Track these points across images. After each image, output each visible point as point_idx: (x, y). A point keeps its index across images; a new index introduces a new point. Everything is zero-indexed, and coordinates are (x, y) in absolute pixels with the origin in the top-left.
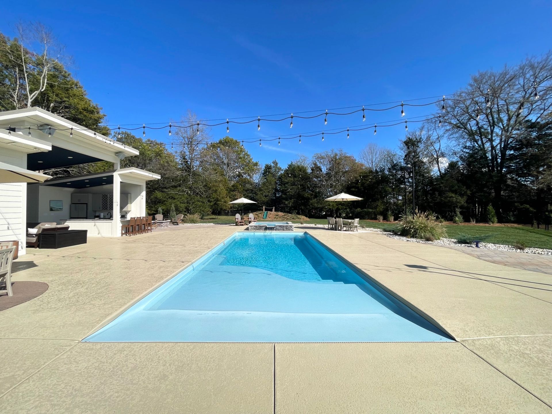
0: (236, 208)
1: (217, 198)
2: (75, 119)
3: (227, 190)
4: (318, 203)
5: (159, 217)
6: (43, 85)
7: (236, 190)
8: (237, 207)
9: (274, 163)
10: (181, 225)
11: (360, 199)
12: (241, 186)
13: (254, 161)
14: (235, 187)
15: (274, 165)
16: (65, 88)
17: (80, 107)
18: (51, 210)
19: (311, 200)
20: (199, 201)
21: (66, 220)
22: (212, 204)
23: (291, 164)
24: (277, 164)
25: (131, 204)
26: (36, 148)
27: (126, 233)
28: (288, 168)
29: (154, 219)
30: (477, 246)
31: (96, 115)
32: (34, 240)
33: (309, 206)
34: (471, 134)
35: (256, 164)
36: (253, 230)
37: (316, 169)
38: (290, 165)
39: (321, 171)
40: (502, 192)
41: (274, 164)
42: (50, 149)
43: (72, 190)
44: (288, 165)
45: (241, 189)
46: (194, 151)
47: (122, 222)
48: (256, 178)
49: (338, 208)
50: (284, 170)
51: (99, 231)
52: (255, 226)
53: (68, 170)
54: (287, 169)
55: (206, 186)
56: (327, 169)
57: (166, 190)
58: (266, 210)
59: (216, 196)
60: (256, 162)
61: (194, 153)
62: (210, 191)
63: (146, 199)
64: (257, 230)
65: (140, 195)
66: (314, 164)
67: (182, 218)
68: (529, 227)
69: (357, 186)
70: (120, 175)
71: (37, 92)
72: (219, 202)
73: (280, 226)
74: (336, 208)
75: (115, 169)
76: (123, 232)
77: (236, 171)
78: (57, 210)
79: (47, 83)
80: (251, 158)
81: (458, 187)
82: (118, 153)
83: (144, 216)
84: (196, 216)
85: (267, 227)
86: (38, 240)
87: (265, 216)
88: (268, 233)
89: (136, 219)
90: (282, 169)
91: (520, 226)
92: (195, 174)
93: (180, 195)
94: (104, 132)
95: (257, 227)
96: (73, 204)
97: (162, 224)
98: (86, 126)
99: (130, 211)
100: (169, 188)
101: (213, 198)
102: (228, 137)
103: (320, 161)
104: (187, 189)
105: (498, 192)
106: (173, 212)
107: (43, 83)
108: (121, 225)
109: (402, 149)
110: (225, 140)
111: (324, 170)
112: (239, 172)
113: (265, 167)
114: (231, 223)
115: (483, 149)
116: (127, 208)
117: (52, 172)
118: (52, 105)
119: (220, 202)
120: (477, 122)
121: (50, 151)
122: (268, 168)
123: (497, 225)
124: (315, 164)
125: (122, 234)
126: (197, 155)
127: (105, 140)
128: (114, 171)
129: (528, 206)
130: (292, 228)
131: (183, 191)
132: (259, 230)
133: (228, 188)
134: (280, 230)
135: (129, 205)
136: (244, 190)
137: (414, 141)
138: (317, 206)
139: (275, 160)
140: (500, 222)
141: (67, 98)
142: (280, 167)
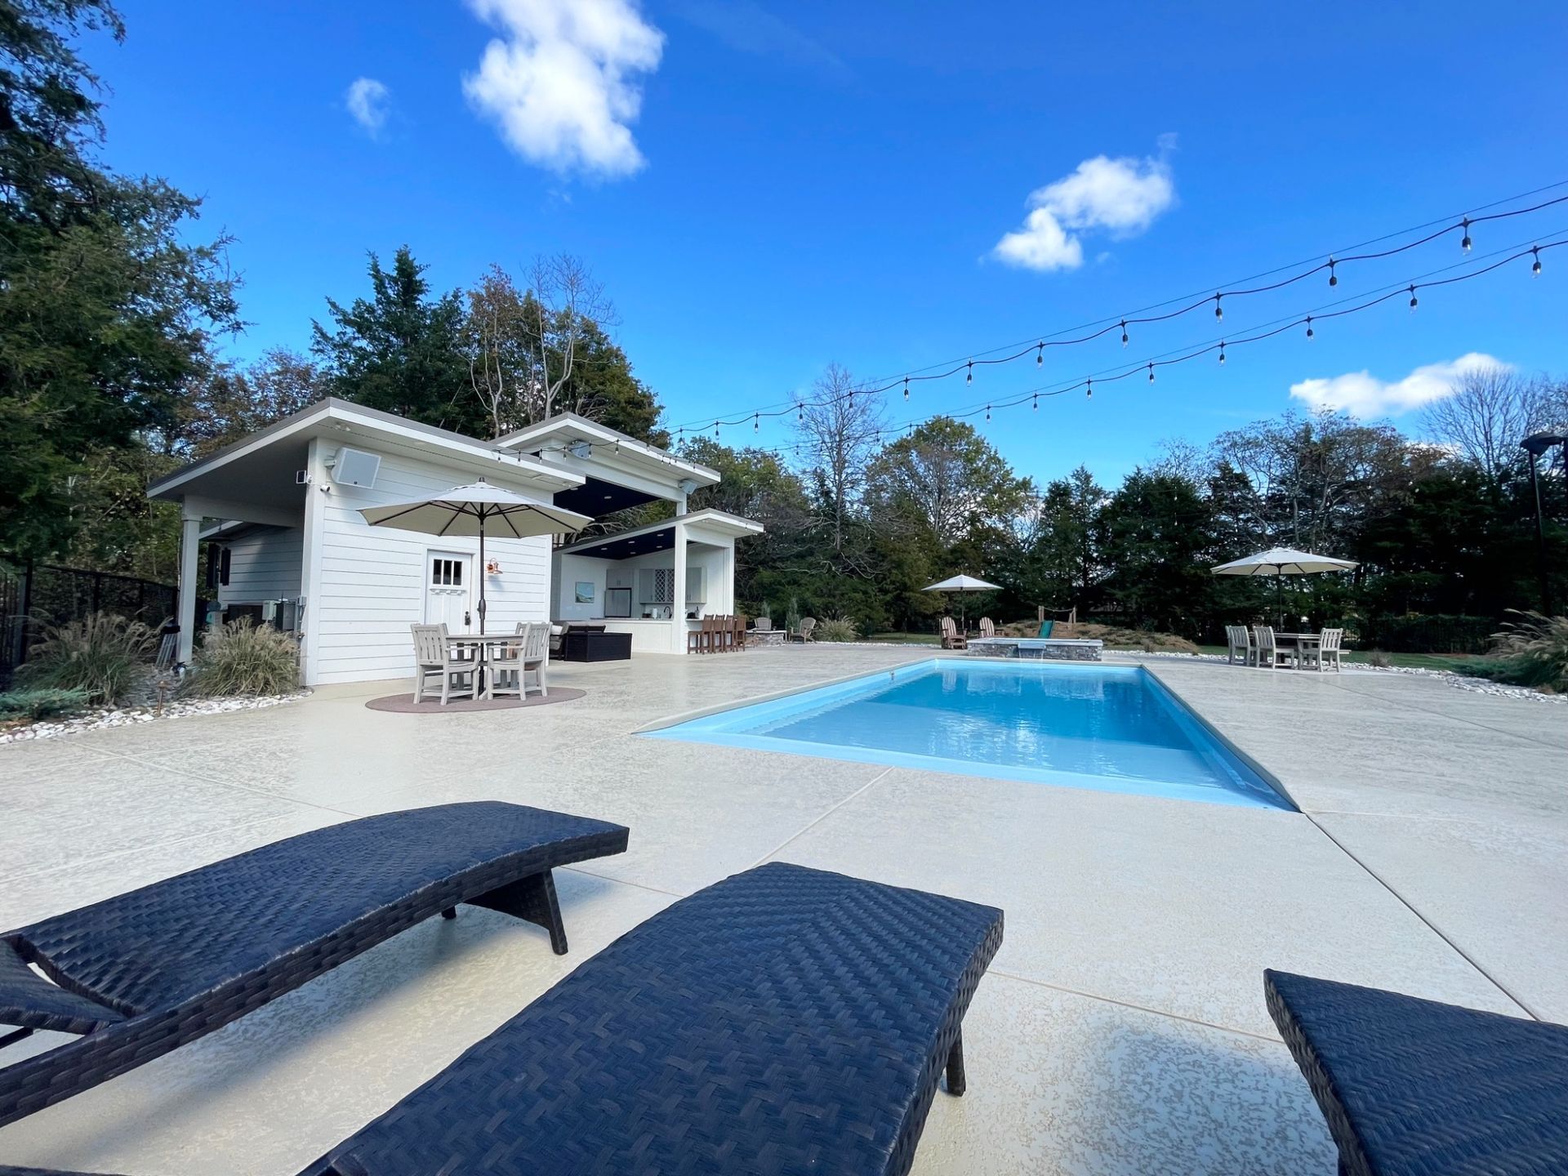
1: (905, 584)
2: (612, 424)
3: (937, 563)
5: (764, 623)
6: (568, 368)
7: (962, 562)
9: (1076, 476)
11: (1352, 564)
12: (976, 550)
13: (1018, 476)
14: (959, 555)
15: (1078, 483)
16: (599, 365)
17: (622, 398)
18: (578, 600)
20: (855, 590)
21: (600, 619)
22: (888, 597)
23: (1137, 474)
24: (1088, 478)
25: (707, 588)
26: (566, 481)
27: (697, 648)
28: (1126, 487)
29: (751, 625)
31: (647, 409)
32: (557, 646)
35: (1025, 485)
36: (980, 655)
37: (1230, 482)
38: (1134, 479)
39: (1250, 488)
41: (1077, 479)
42: (583, 481)
43: (608, 562)
44: (1127, 479)
46: (846, 465)
47: (689, 624)
48: (1025, 525)
50: (1112, 495)
52: (984, 644)
53: (602, 525)
54: (1124, 490)
55: (873, 550)
56: (1272, 481)
57: (779, 564)
58: (1048, 616)
59: (900, 576)
60: (1025, 478)
61: (846, 470)
62: (886, 565)
66: (1219, 468)
67: (812, 628)
70: (687, 525)
71: (559, 383)
72: (908, 594)
73: (1059, 646)
75: (677, 514)
76: (691, 645)
77: (962, 509)
78: (586, 601)
79: (574, 363)
80: (1008, 467)
82: (684, 479)
83: (731, 614)
84: (845, 624)
85: (1019, 646)
86: (563, 645)
87: (1043, 633)
88: (1022, 663)
89: (714, 618)
90: (1106, 492)
92: (846, 523)
93: (812, 575)
94: (660, 441)
96: (609, 588)
97: (768, 638)
98: (631, 434)
99: (704, 603)
100: (788, 559)
101: (893, 583)
102: (940, 416)
103: (1239, 455)
104: (827, 559)
106: (793, 613)
107: (569, 362)
108: (688, 630)
110: (932, 426)
111: (1261, 484)
112: (972, 512)
113: (1050, 491)
116: (700, 598)
118: (580, 401)
119: (911, 594)
122: (1059, 493)
124: (1225, 469)
125: (690, 649)
126: (852, 473)
127: (661, 458)
128: (676, 519)
130: (1096, 652)
131: (818, 566)
133: (939, 557)
134: (1060, 657)
135: (702, 591)
139: (1082, 468)
141: (602, 384)
142: (1099, 487)
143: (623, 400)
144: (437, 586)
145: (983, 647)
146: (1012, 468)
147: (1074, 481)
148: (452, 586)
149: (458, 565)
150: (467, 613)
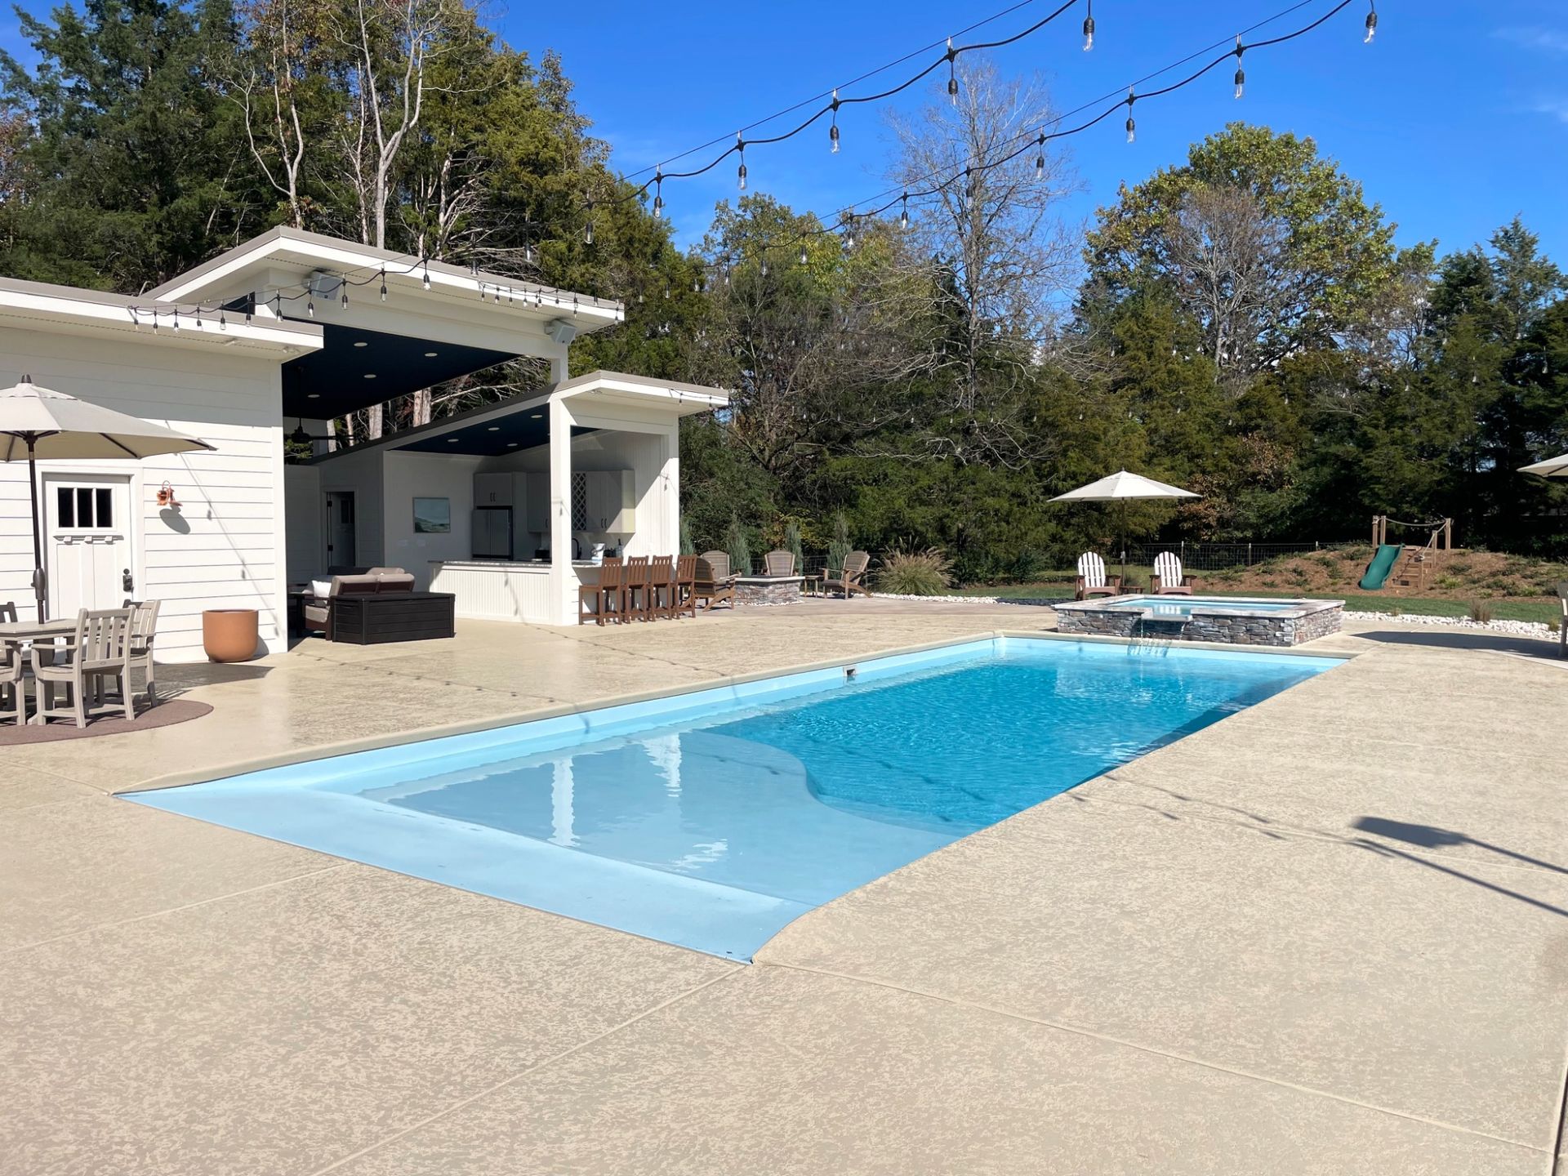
0: (1251, 526)
3: (1208, 428)
5: (780, 561)
7: (1258, 427)
8: (1253, 520)
10: (860, 599)
12: (1291, 400)
14: (1253, 410)
15: (1504, 256)
18: (418, 528)
20: (995, 492)
21: (441, 562)
24: (1527, 245)
25: (634, 506)
26: (287, 347)
27: (597, 613)
41: (1503, 248)
42: (316, 342)
43: (472, 461)
45: (1283, 420)
47: (580, 573)
51: (516, 602)
52: (1086, 612)
63: (682, 486)
64: (1099, 630)
65: (658, 474)
67: (862, 569)
70: (569, 402)
71: (398, 133)
73: (1215, 617)
75: (552, 381)
76: (586, 610)
78: (434, 529)
79: (428, 94)
80: (1384, 224)
82: (556, 321)
84: (931, 562)
85: (1147, 618)
86: (331, 615)
87: (1375, 571)
88: (1150, 649)
89: (650, 562)
95: (1097, 619)
96: (480, 508)
97: (766, 591)
99: (632, 535)
102: (1241, 127)
104: (942, 435)
106: (840, 540)
108: (577, 583)
110: (1220, 147)
116: (620, 523)
117: (455, 401)
118: (447, 165)
121: (318, 353)
122: (1462, 279)
125: (583, 618)
128: (550, 389)
130: (1281, 629)
132: (1108, 633)
134: (1217, 637)
135: (625, 512)
136: (1302, 422)
139: (1516, 225)
141: (479, 129)
142: (1550, 263)
143: (513, 160)
144: (66, 531)
145: (1083, 617)
146: (1394, 226)
147: (1496, 252)
148: (95, 530)
149: (104, 497)
150: (126, 571)
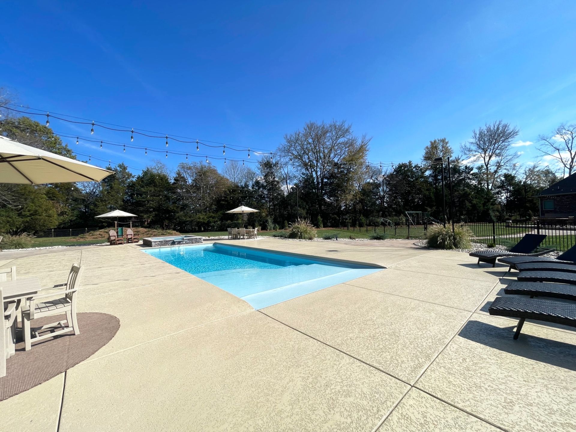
4: (185, 216)
9: (120, 166)
11: (255, 211)
19: (178, 212)
23: (147, 170)
24: (125, 168)
28: (142, 175)
30: (337, 240)
33: (176, 219)
34: (305, 165)
36: (157, 246)
37: (181, 179)
38: (146, 172)
39: (186, 182)
40: (323, 207)
41: (120, 168)
44: (143, 171)
49: (209, 221)
50: (136, 177)
52: (159, 241)
56: (193, 181)
58: (119, 225)
59: (34, 207)
64: (163, 245)
66: (178, 174)
68: (337, 229)
69: (226, 199)
74: (207, 221)
81: (302, 202)
85: (174, 241)
87: (120, 233)
90: (133, 175)
91: (334, 229)
95: (162, 243)
101: (29, 211)
103: (186, 171)
105: (320, 207)
109: (259, 169)
111: (190, 181)
114: (98, 244)
115: (312, 176)
120: (309, 157)
123: (324, 229)
124: (180, 174)
129: (336, 216)
130: (201, 240)
134: (189, 243)
137: (272, 164)
138: (186, 219)
139: (123, 164)
140: (324, 227)
142: (130, 172)
145: (159, 243)
